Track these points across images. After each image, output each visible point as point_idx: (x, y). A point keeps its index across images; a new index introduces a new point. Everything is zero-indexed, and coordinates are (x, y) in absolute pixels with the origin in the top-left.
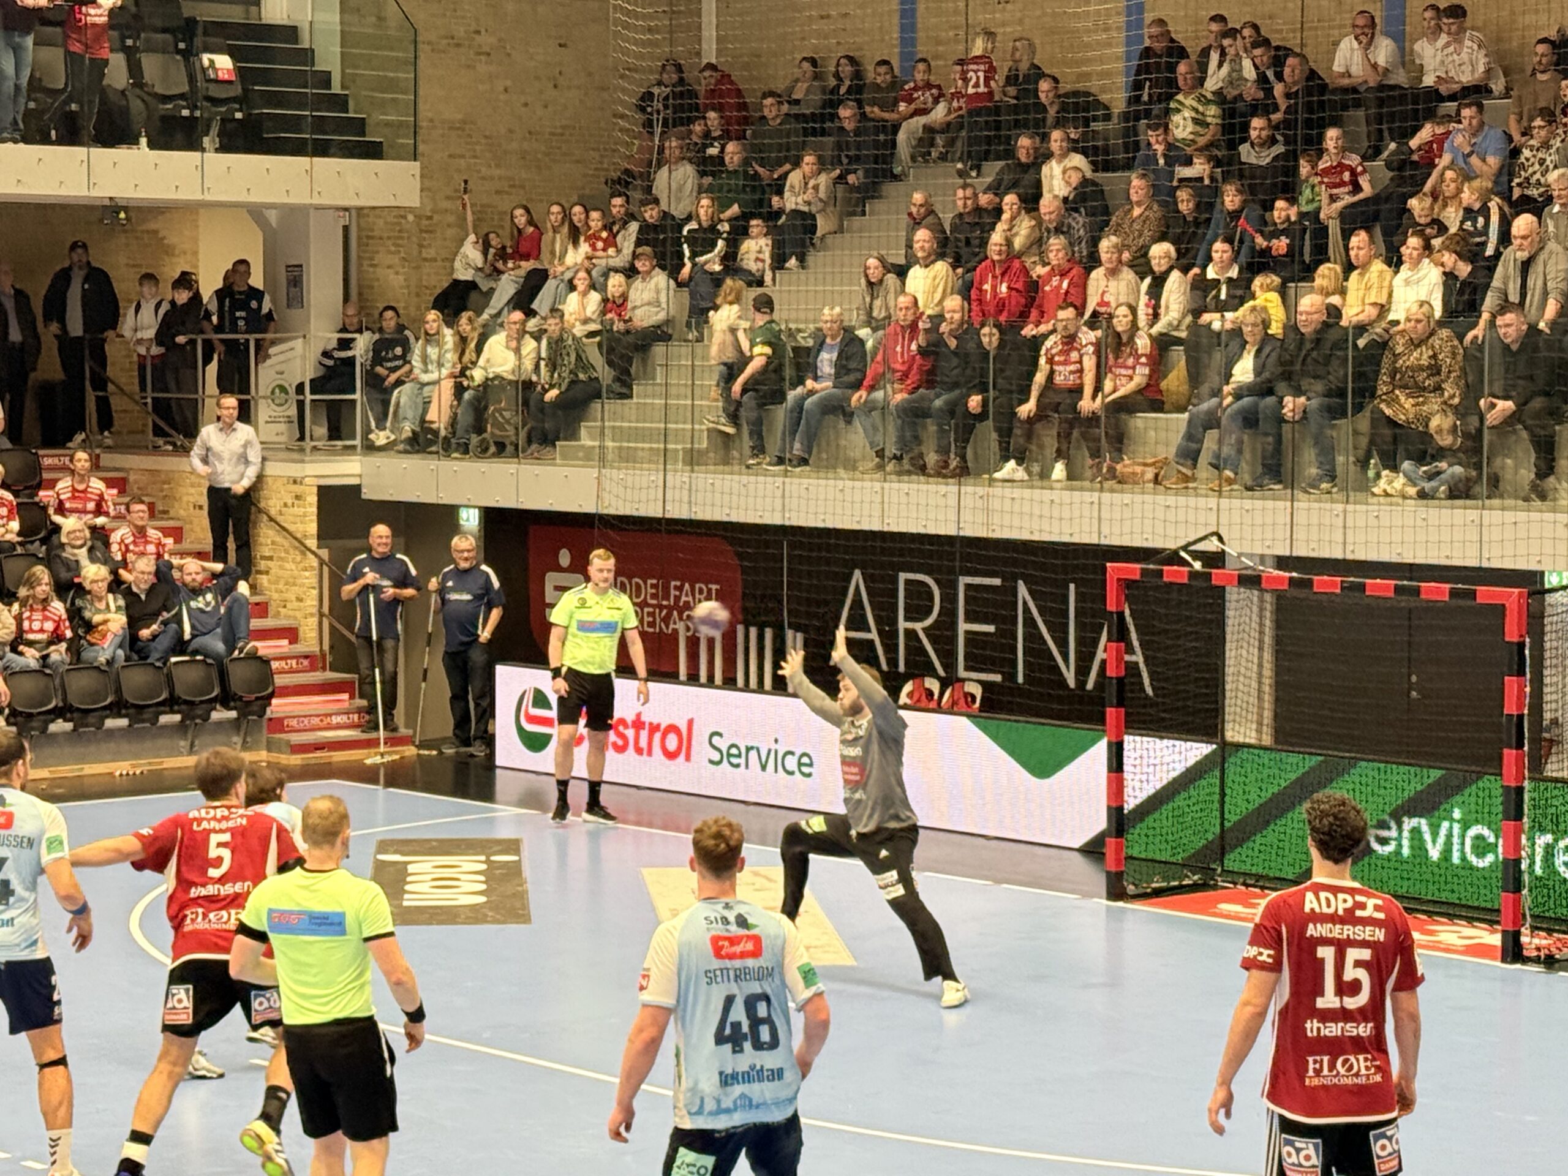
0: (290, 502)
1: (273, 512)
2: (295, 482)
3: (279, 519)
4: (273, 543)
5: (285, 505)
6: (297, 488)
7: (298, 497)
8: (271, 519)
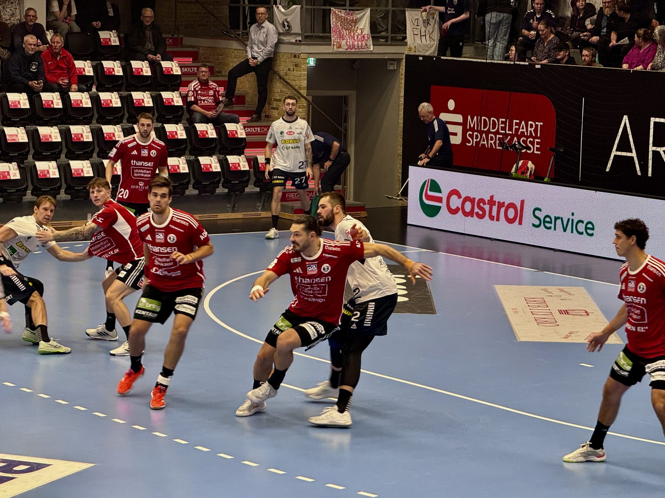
0: (292, 68)
1: (282, 73)
2: (295, 56)
3: (286, 78)
4: (281, 91)
5: (289, 70)
6: (296, 60)
7: (296, 65)
8: (281, 78)
